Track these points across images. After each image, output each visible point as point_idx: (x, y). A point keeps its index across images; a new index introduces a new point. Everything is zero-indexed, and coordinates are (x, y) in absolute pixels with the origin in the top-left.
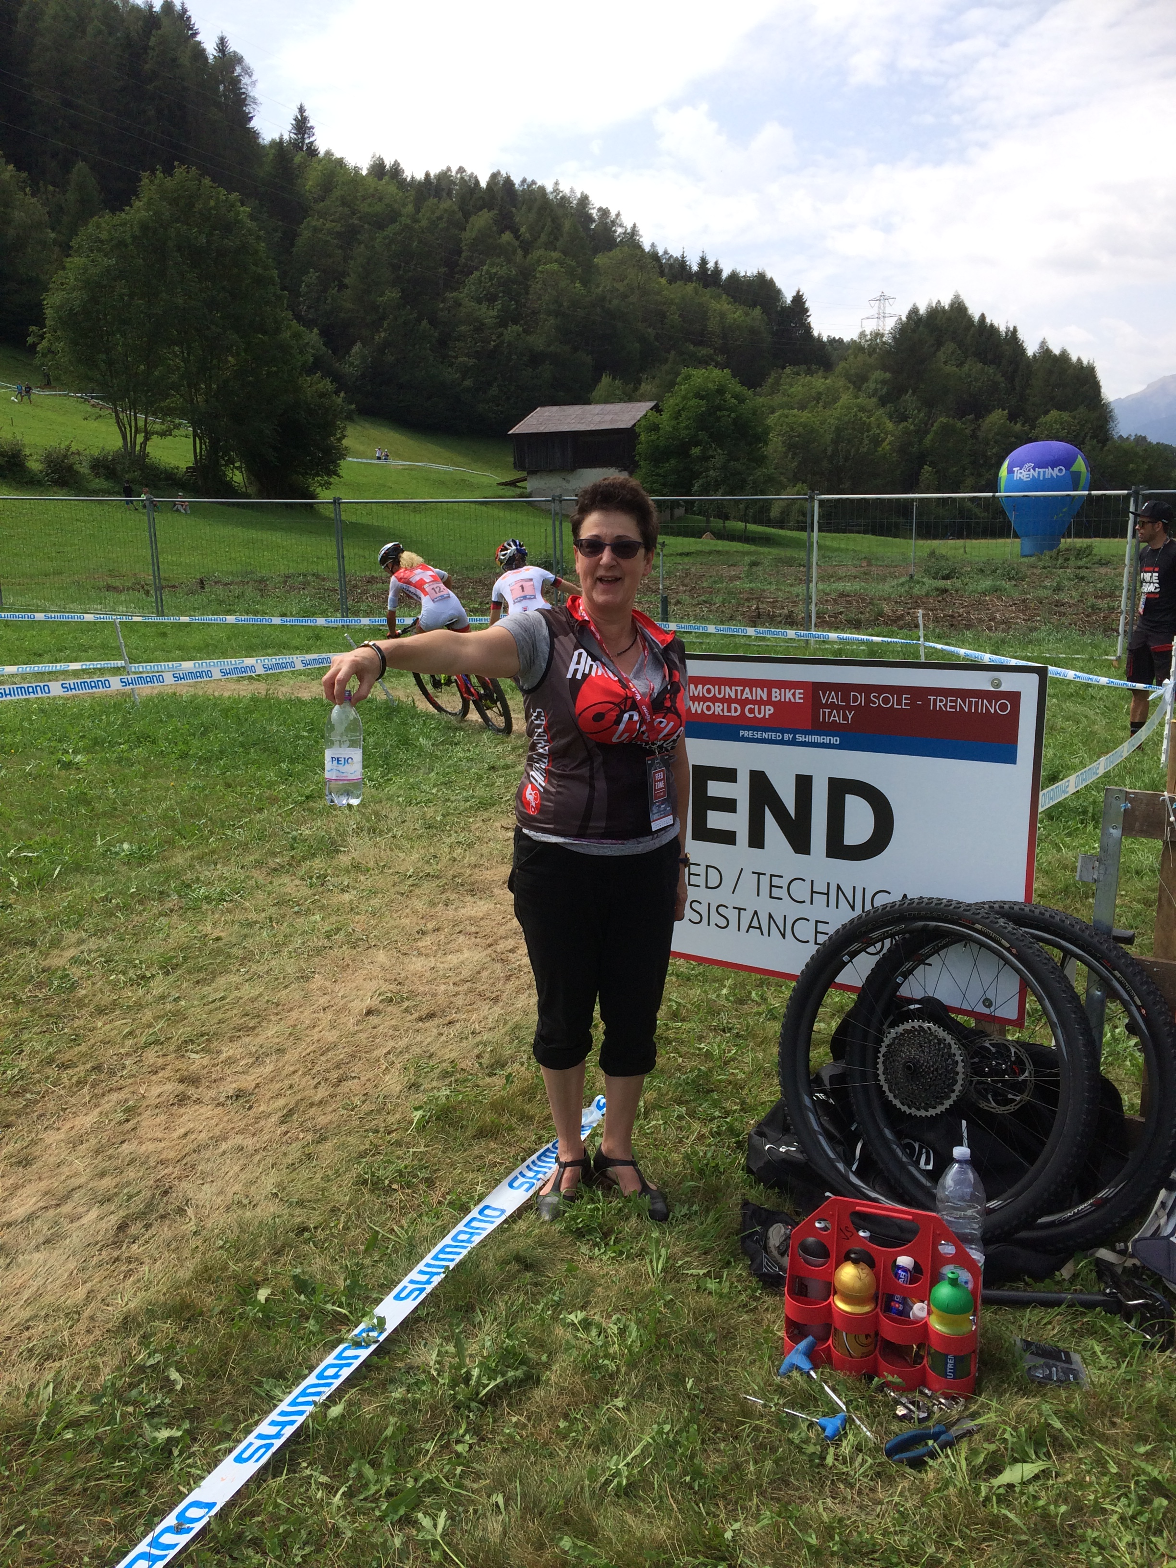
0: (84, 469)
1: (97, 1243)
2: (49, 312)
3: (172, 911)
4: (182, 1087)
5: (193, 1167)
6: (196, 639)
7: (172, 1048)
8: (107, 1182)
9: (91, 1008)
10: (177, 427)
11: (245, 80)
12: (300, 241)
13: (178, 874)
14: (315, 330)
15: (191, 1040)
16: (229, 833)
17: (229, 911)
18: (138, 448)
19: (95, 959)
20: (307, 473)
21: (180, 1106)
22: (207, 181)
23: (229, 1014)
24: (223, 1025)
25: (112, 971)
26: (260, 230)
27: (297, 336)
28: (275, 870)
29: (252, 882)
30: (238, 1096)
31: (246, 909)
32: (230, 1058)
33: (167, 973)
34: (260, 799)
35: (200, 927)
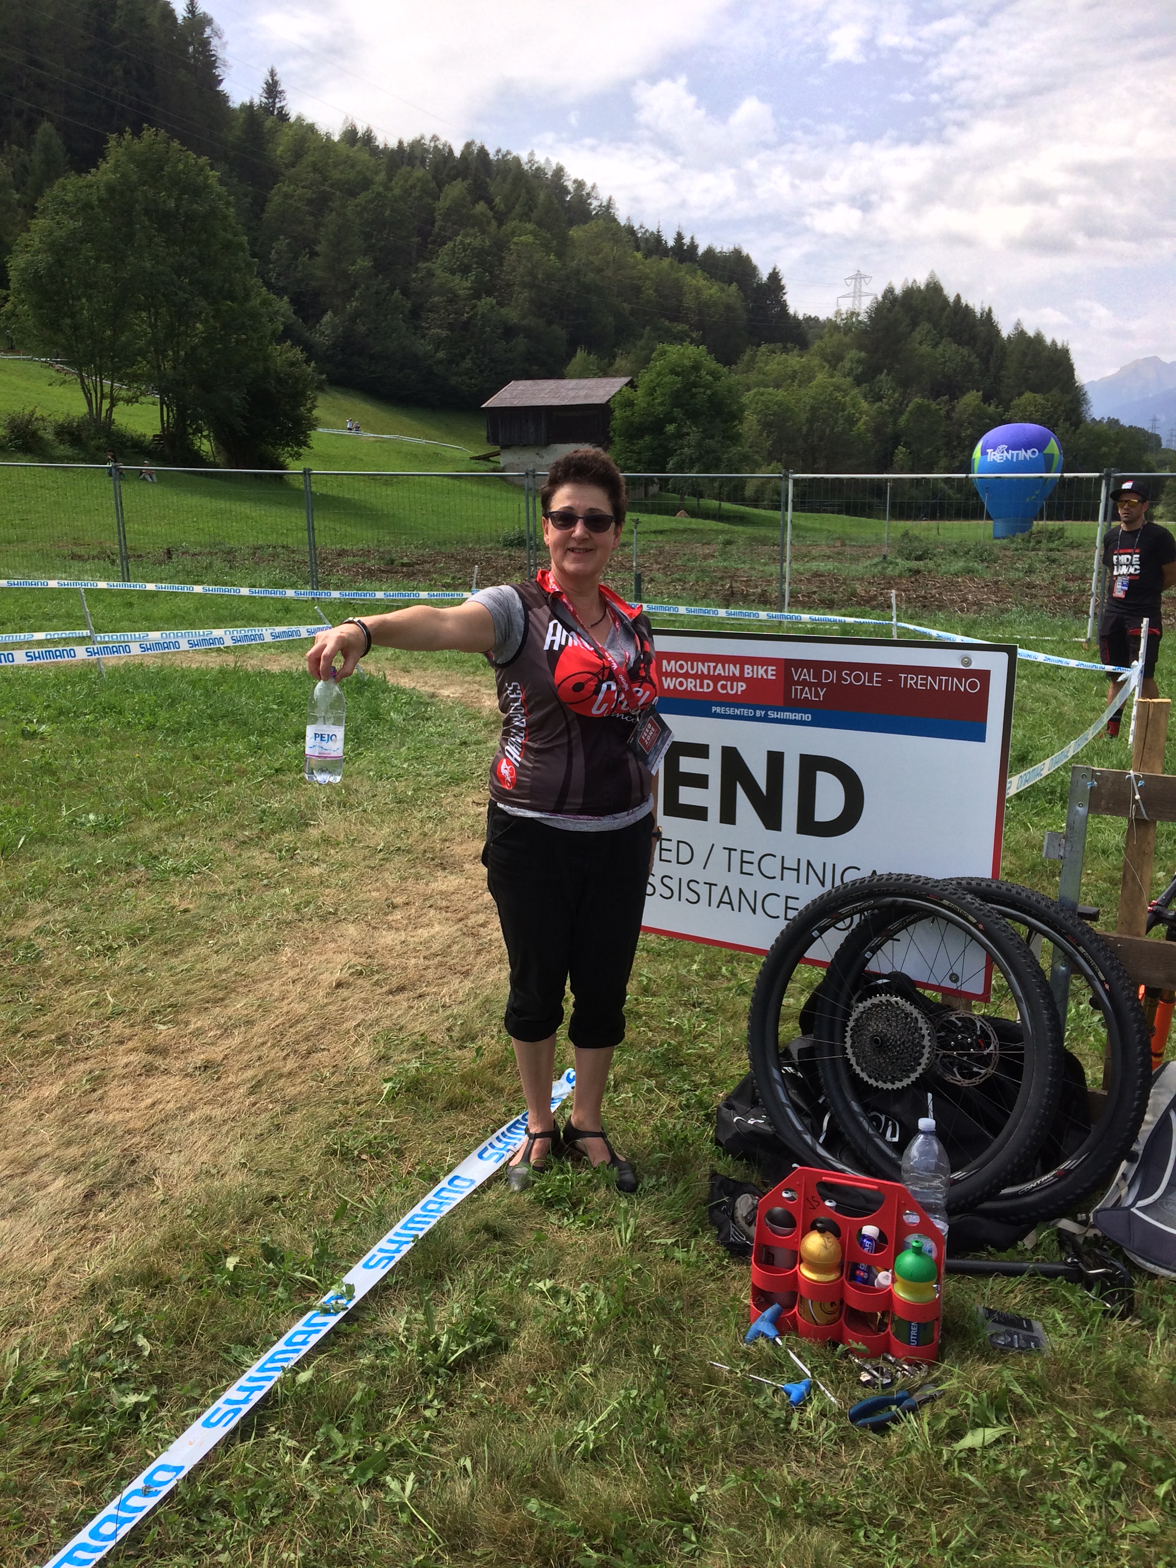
0: (49, 435)
1: (63, 1212)
2: (13, 275)
3: (139, 882)
4: (149, 1058)
5: (161, 1137)
6: (163, 609)
7: (140, 1019)
8: (74, 1151)
9: (57, 978)
10: (144, 393)
11: (215, 42)
12: (271, 207)
13: (145, 845)
14: (285, 298)
15: (159, 1011)
16: (197, 805)
17: (198, 883)
18: (103, 414)
19: (60, 930)
20: (277, 444)
21: (148, 1076)
22: (176, 144)
23: (197, 985)
24: (192, 997)
25: (78, 942)
26: (229, 195)
27: (265, 303)
28: (244, 842)
29: (220, 855)
30: (206, 1067)
31: (214, 882)
32: (198, 1029)
33: (134, 945)
34: (228, 771)
35: (167, 899)
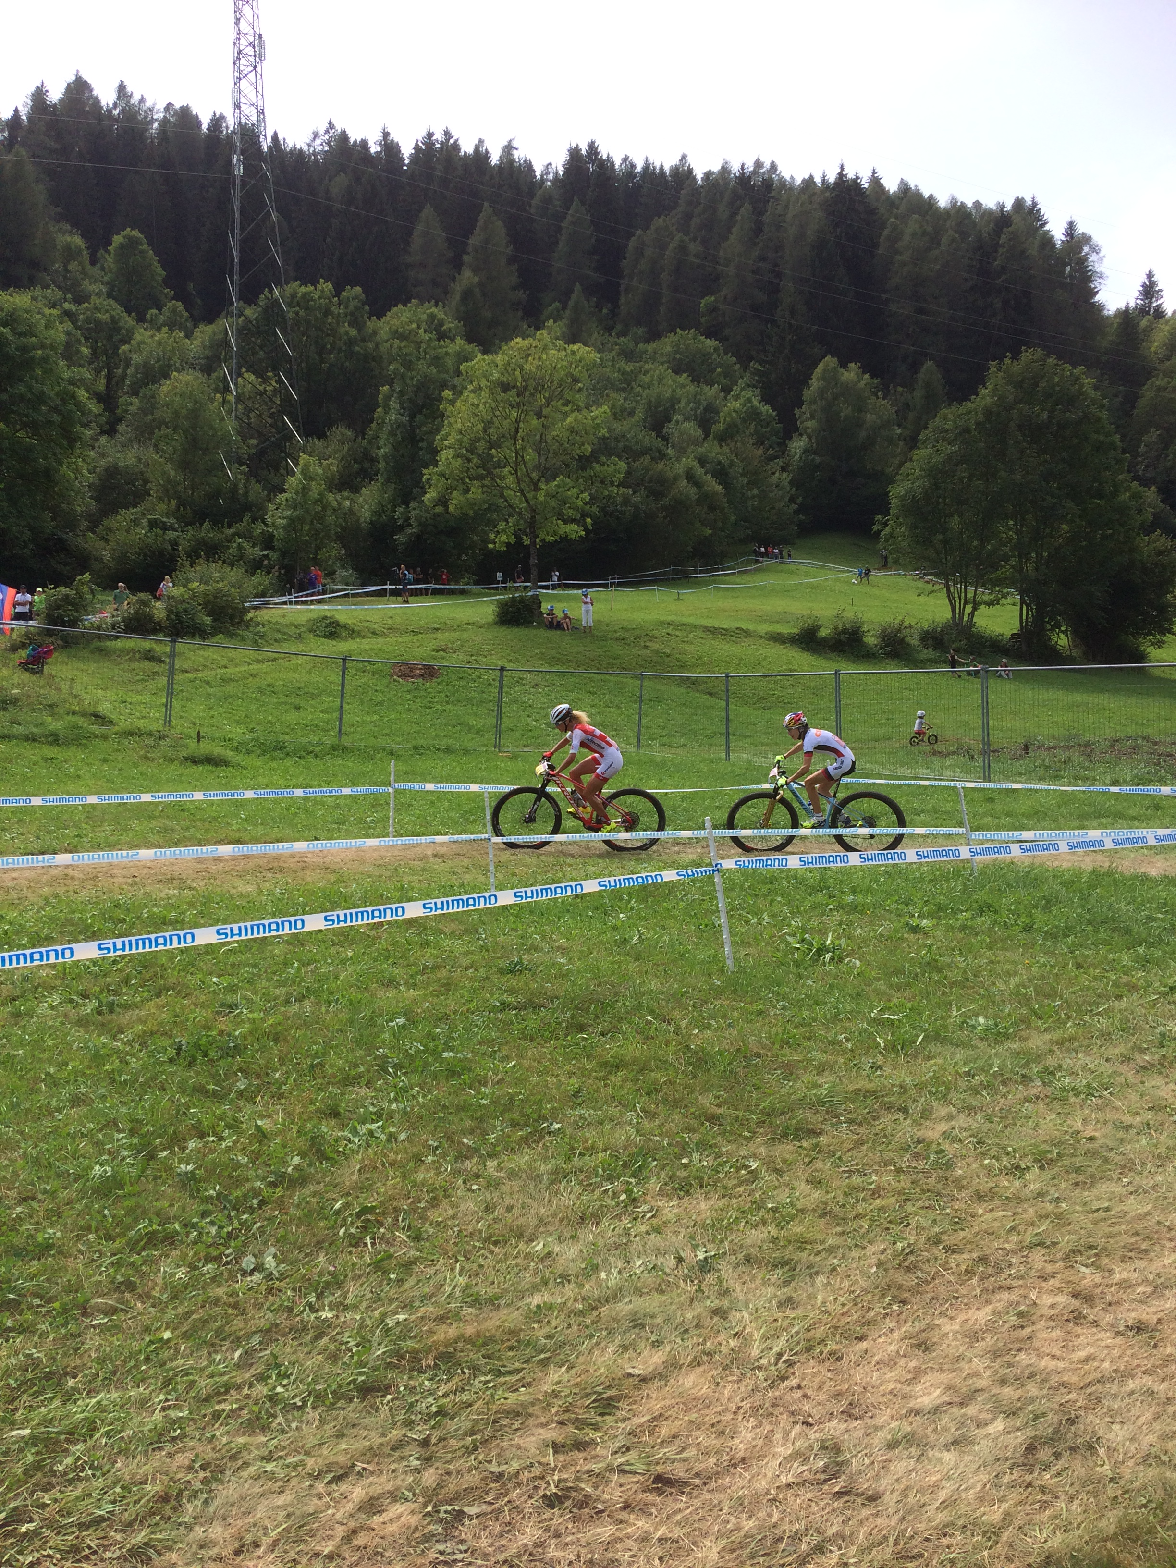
0: (915, 642)
1: (1006, 1460)
2: (893, 501)
3: (1037, 1098)
4: (1076, 1303)
5: (1099, 1400)
7: (1059, 1255)
8: (1007, 1392)
9: (970, 1191)
10: (1005, 596)
11: (1093, 258)
12: (1142, 403)
13: (1039, 1058)
14: (1153, 488)
15: (1079, 1251)
16: (1087, 1018)
17: (1099, 1108)
18: (965, 619)
19: (967, 1138)
20: (1138, 633)
21: (1077, 1324)
22: (1052, 360)
23: (1116, 1229)
24: (1112, 1241)
25: (984, 1154)
26: (1103, 398)
27: (1136, 496)
28: (1144, 1068)
29: (1120, 1080)
30: (1139, 1329)
31: (1117, 1109)
32: (1125, 1281)
33: (1042, 1168)
34: (1116, 984)
35: (1069, 1122)
